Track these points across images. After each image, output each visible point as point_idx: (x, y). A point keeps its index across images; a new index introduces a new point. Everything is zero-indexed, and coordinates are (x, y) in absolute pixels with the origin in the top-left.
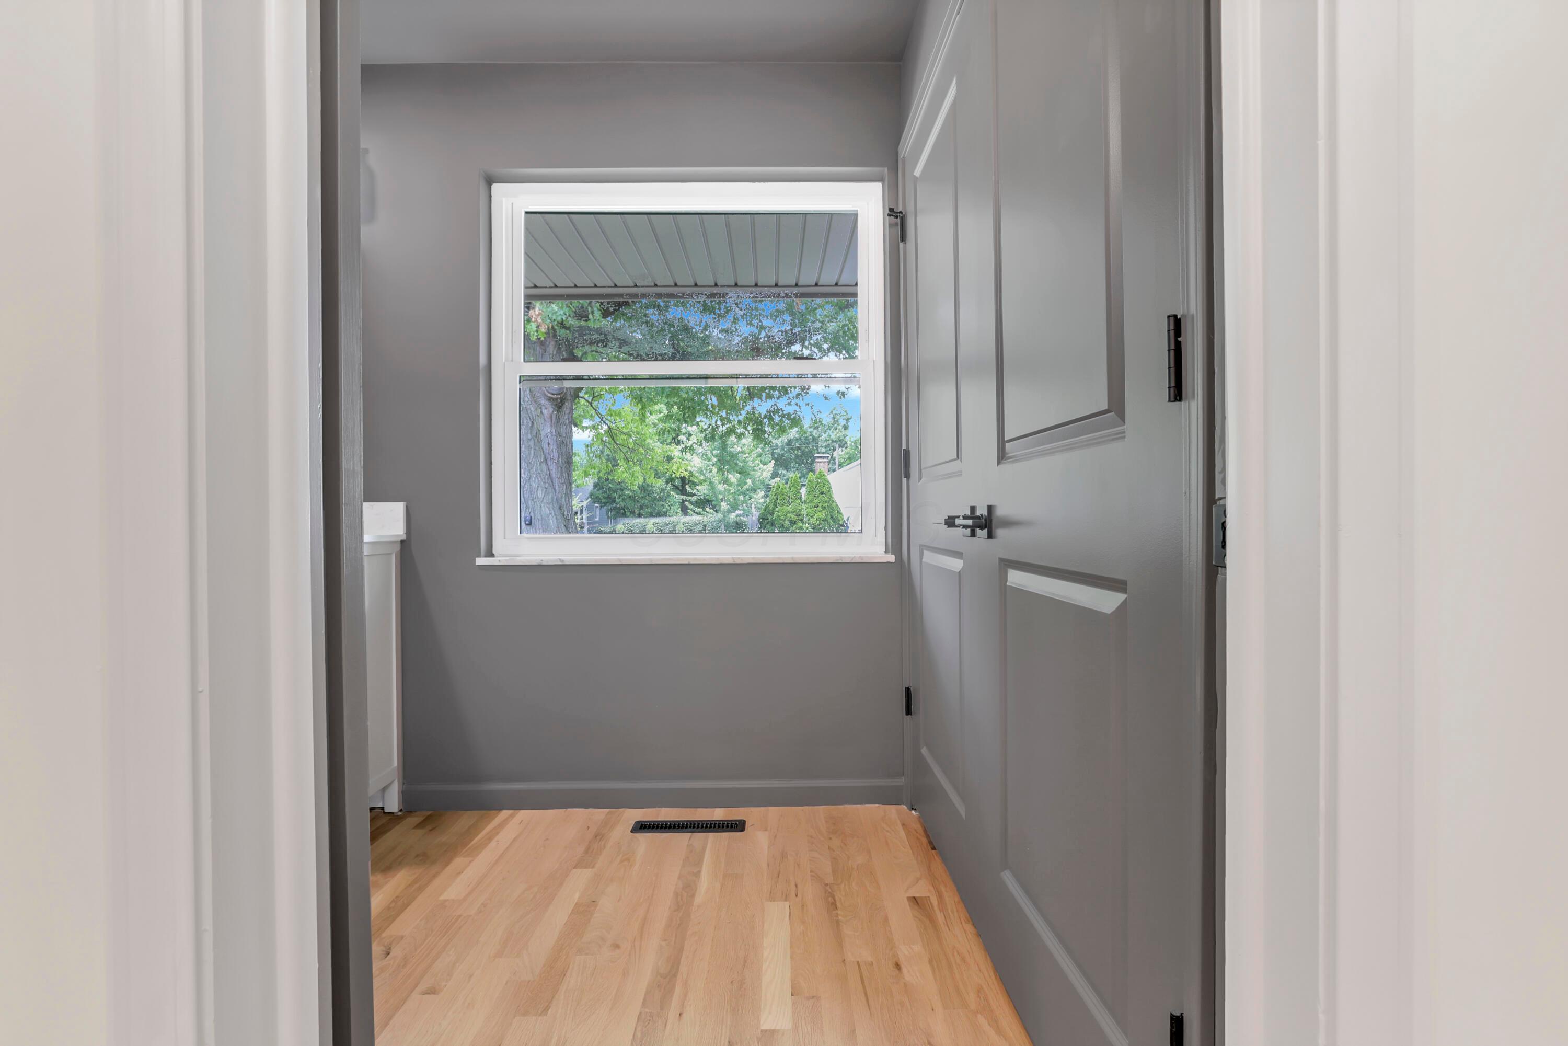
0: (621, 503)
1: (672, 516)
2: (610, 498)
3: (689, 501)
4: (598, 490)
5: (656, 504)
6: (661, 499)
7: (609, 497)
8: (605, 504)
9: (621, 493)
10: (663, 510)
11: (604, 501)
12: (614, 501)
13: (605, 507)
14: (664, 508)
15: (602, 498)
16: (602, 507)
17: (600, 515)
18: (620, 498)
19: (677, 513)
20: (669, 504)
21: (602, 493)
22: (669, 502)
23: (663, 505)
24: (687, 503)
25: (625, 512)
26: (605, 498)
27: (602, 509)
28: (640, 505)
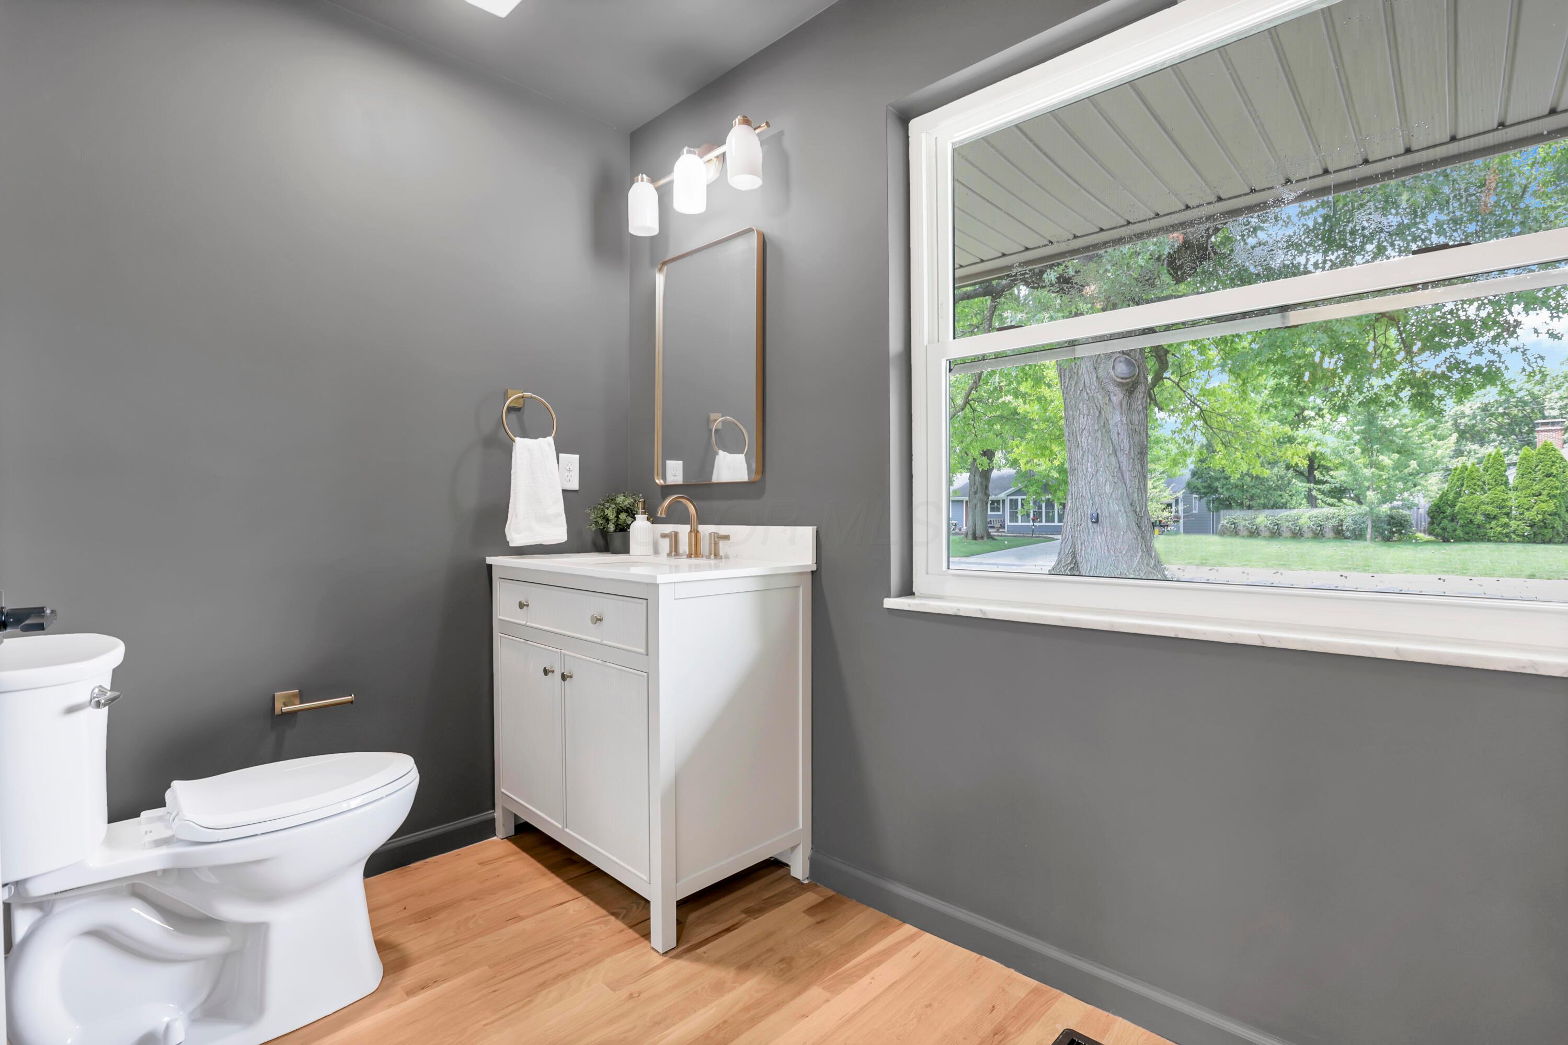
0: (1225, 493)
1: (1294, 508)
2: (1212, 488)
3: (1319, 490)
4: (1197, 479)
5: (1271, 494)
6: (1278, 488)
7: (1209, 486)
8: (1206, 494)
9: (1224, 482)
10: (1282, 501)
11: (1203, 491)
12: (1216, 491)
13: (1205, 498)
14: (1282, 499)
15: (1200, 487)
16: (1201, 498)
17: (1199, 507)
18: (1223, 488)
19: (1300, 504)
20: (1290, 493)
21: (1202, 482)
22: (1290, 491)
23: (1281, 495)
24: (1314, 493)
25: (1231, 504)
26: (1205, 487)
27: (1202, 500)
28: (1250, 496)
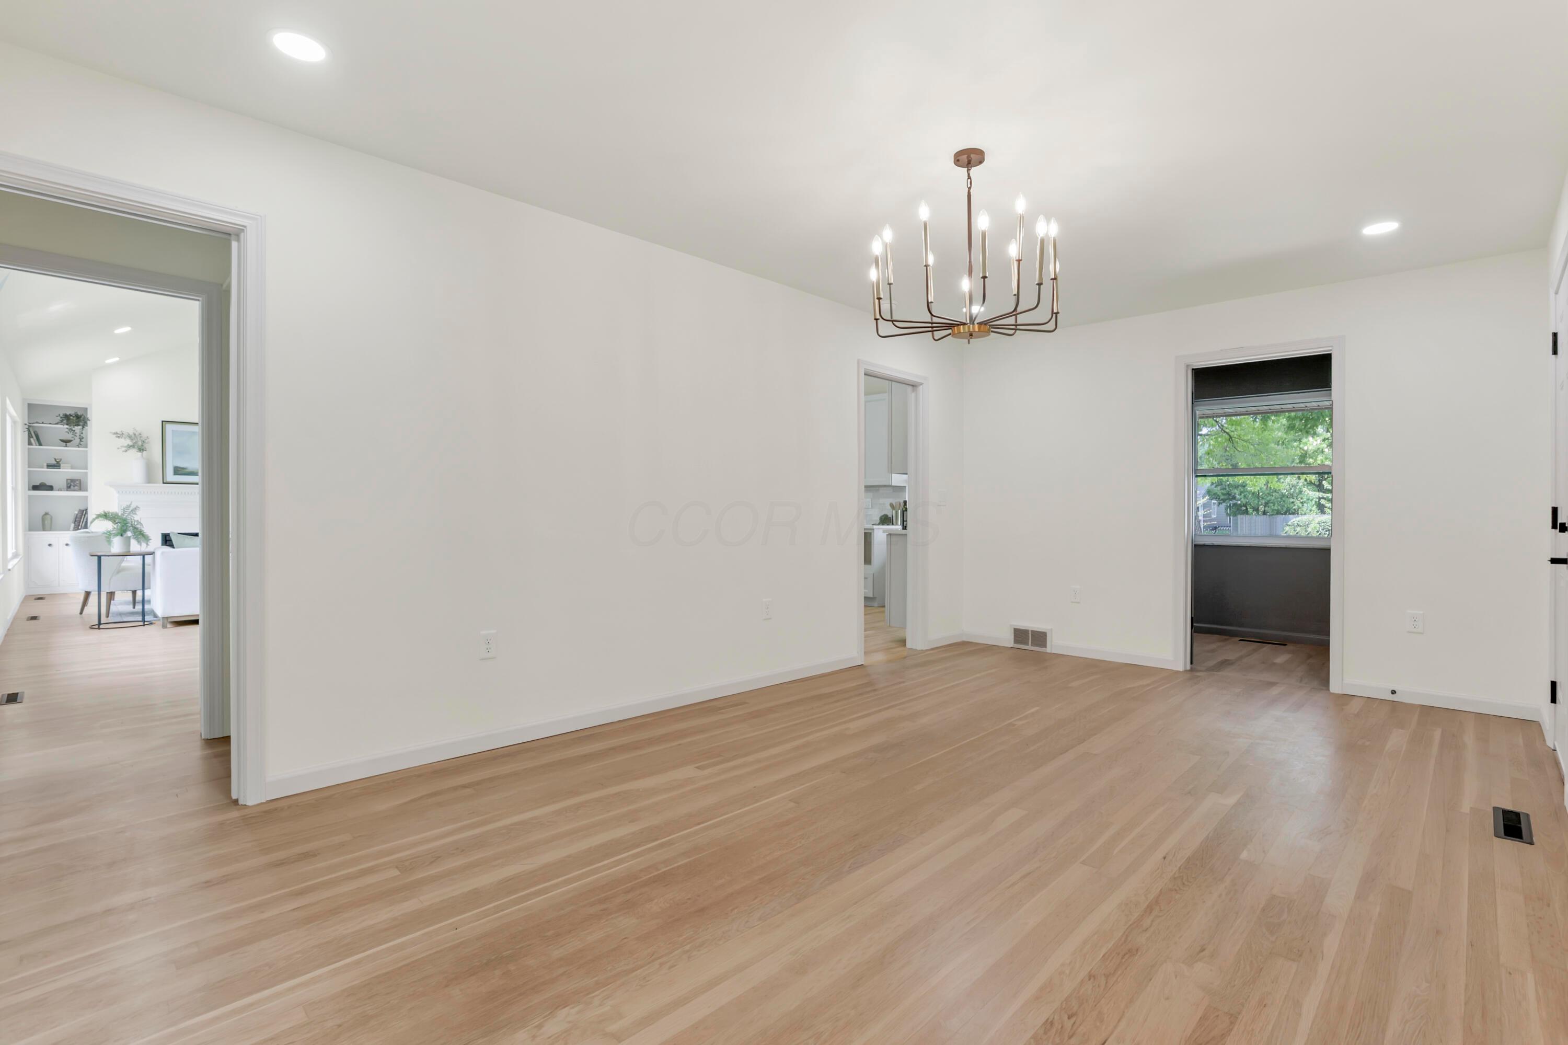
2: (1230, 495)
16: (1219, 504)
21: (1221, 490)
26: (1223, 494)
27: (1220, 505)
28: (1265, 502)
